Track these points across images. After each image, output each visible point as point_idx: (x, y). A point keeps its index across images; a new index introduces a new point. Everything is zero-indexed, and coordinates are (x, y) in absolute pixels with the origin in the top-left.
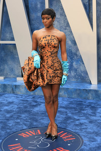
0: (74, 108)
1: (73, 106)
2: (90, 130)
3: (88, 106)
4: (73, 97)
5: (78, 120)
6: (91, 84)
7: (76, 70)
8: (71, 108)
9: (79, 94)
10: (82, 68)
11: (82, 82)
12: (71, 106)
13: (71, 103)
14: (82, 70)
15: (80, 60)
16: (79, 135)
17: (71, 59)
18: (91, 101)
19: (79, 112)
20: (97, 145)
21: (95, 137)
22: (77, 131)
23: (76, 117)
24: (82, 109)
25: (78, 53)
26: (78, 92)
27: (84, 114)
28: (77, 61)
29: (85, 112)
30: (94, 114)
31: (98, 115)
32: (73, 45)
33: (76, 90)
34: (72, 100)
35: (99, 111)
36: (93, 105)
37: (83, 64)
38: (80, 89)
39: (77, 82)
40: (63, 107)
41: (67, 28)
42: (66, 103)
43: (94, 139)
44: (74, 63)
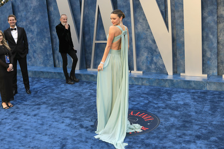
0: (154, 94)
1: (153, 92)
2: (166, 112)
3: (165, 92)
4: (153, 85)
5: (157, 104)
6: (168, 74)
7: (156, 64)
8: (152, 94)
9: (158, 83)
10: (160, 62)
11: (160, 73)
12: (151, 92)
13: (152, 90)
14: (161, 63)
15: (159, 55)
16: (157, 116)
17: (152, 54)
18: (168, 89)
19: (158, 97)
20: (171, 125)
21: (170, 118)
22: (155, 113)
23: (155, 102)
24: (160, 95)
25: (157, 50)
26: (157, 81)
27: (161, 99)
28: (157, 56)
29: (163, 97)
30: (170, 99)
31: (172, 99)
32: (153, 44)
33: (156, 79)
34: (152, 88)
35: (173, 96)
36: (169, 92)
37: (161, 58)
38: (159, 79)
39: (157, 73)
40: (145, 94)
41: (148, 30)
42: (147, 90)
43: (168, 119)
44: (154, 58)
